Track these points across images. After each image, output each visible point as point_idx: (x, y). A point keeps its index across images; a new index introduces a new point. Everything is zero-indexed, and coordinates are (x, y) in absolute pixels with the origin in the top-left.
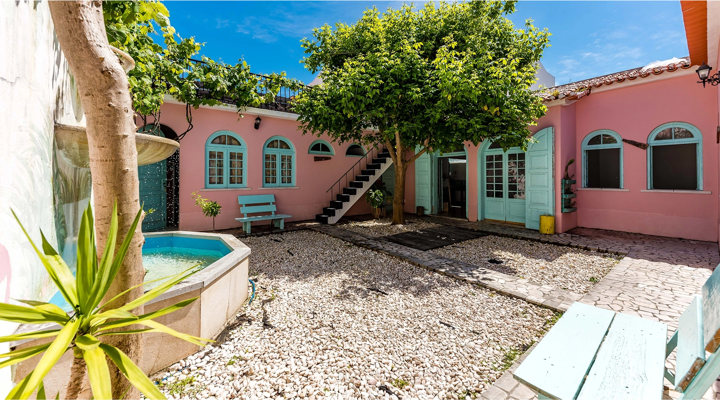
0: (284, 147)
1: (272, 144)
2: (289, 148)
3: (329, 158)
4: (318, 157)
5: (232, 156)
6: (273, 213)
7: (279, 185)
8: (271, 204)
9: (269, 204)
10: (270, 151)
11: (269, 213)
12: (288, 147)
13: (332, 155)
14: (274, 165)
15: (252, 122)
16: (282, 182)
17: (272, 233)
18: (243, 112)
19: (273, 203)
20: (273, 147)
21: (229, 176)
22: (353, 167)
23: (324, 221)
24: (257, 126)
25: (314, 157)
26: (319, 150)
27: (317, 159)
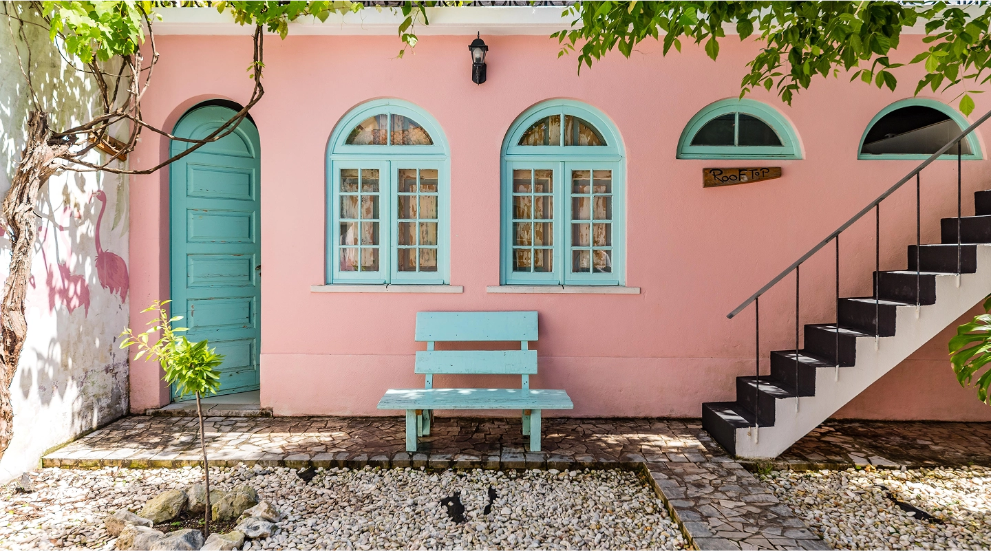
0: (585, 138)
1: (537, 133)
2: (603, 143)
3: (777, 173)
4: (721, 171)
5: (405, 179)
6: (525, 379)
7: (561, 279)
8: (525, 346)
9: (516, 345)
10: (530, 159)
11: (512, 380)
12: (598, 140)
13: (791, 156)
14: (545, 207)
15: (464, 60)
16: (577, 268)
17: (483, 465)
18: (417, 28)
19: (532, 345)
20: (546, 143)
21: (395, 247)
22: (877, 204)
23: (722, 440)
24: (480, 73)
25: (705, 170)
26: (732, 144)
27: (715, 177)
